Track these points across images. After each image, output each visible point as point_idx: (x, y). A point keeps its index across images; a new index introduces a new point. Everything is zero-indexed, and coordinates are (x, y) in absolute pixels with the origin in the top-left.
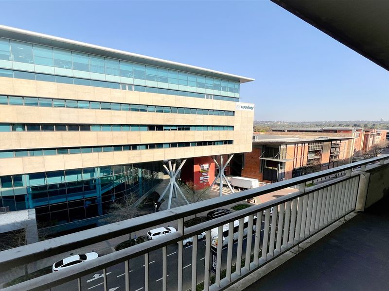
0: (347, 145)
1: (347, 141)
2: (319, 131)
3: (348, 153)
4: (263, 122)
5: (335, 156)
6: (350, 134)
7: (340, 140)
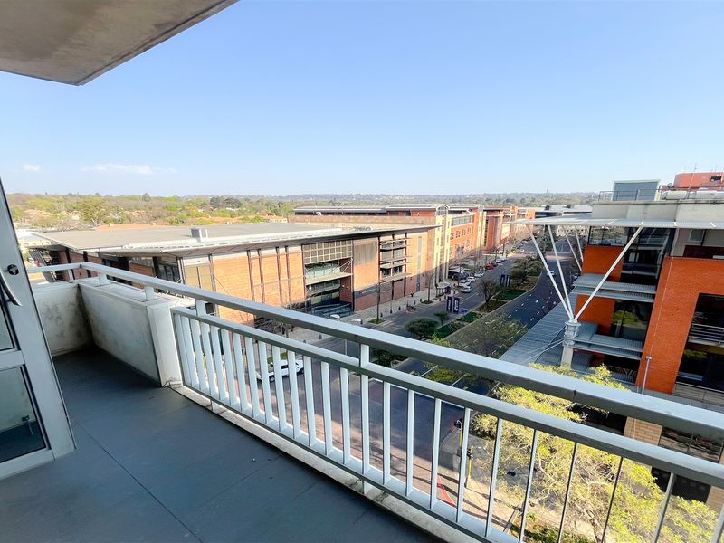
0: (424, 242)
1: (425, 234)
2: (381, 214)
3: (429, 258)
4: (371, 196)
5: (395, 269)
6: (432, 218)
7: (406, 232)
